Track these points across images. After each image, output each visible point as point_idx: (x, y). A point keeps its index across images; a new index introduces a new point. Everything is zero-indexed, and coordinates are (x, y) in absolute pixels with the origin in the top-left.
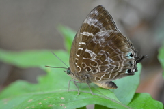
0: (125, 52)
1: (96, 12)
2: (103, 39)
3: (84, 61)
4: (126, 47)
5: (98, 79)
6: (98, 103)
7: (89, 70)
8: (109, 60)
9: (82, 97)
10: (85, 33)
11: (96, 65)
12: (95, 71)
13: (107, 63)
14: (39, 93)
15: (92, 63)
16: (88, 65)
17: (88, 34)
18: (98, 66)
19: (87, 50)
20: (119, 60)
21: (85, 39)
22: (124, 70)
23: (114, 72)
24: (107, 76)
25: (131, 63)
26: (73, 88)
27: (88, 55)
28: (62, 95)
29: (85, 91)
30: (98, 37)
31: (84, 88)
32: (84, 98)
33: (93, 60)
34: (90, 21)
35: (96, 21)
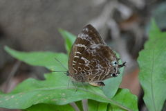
0: (111, 61)
1: (87, 29)
2: (95, 51)
3: (80, 66)
4: (112, 57)
5: (90, 80)
6: (90, 98)
7: (83, 73)
8: (99, 66)
9: (78, 93)
10: (79, 45)
11: (89, 69)
12: (88, 74)
13: (97, 68)
14: (45, 89)
15: (86, 67)
16: (83, 69)
17: (81, 46)
18: (91, 70)
19: (82, 58)
20: (106, 66)
21: (79, 49)
22: (110, 74)
23: (102, 75)
24: (97, 78)
25: (115, 69)
26: (71, 86)
27: (83, 62)
28: (63, 91)
29: (80, 88)
30: (91, 49)
31: (80, 86)
32: (79, 94)
33: (87, 65)
34: (82, 36)
35: (87, 36)
